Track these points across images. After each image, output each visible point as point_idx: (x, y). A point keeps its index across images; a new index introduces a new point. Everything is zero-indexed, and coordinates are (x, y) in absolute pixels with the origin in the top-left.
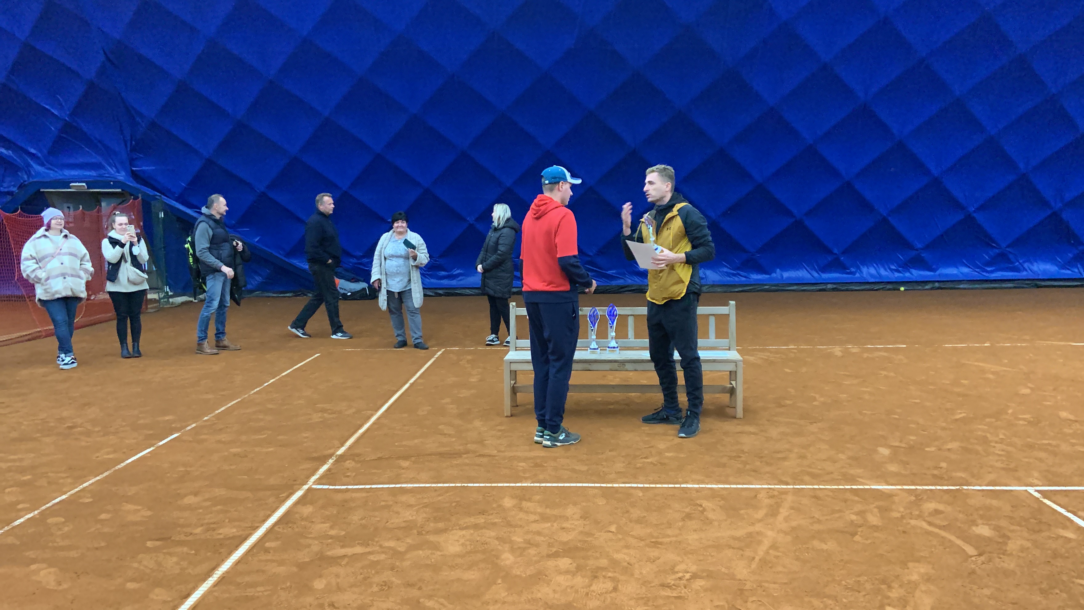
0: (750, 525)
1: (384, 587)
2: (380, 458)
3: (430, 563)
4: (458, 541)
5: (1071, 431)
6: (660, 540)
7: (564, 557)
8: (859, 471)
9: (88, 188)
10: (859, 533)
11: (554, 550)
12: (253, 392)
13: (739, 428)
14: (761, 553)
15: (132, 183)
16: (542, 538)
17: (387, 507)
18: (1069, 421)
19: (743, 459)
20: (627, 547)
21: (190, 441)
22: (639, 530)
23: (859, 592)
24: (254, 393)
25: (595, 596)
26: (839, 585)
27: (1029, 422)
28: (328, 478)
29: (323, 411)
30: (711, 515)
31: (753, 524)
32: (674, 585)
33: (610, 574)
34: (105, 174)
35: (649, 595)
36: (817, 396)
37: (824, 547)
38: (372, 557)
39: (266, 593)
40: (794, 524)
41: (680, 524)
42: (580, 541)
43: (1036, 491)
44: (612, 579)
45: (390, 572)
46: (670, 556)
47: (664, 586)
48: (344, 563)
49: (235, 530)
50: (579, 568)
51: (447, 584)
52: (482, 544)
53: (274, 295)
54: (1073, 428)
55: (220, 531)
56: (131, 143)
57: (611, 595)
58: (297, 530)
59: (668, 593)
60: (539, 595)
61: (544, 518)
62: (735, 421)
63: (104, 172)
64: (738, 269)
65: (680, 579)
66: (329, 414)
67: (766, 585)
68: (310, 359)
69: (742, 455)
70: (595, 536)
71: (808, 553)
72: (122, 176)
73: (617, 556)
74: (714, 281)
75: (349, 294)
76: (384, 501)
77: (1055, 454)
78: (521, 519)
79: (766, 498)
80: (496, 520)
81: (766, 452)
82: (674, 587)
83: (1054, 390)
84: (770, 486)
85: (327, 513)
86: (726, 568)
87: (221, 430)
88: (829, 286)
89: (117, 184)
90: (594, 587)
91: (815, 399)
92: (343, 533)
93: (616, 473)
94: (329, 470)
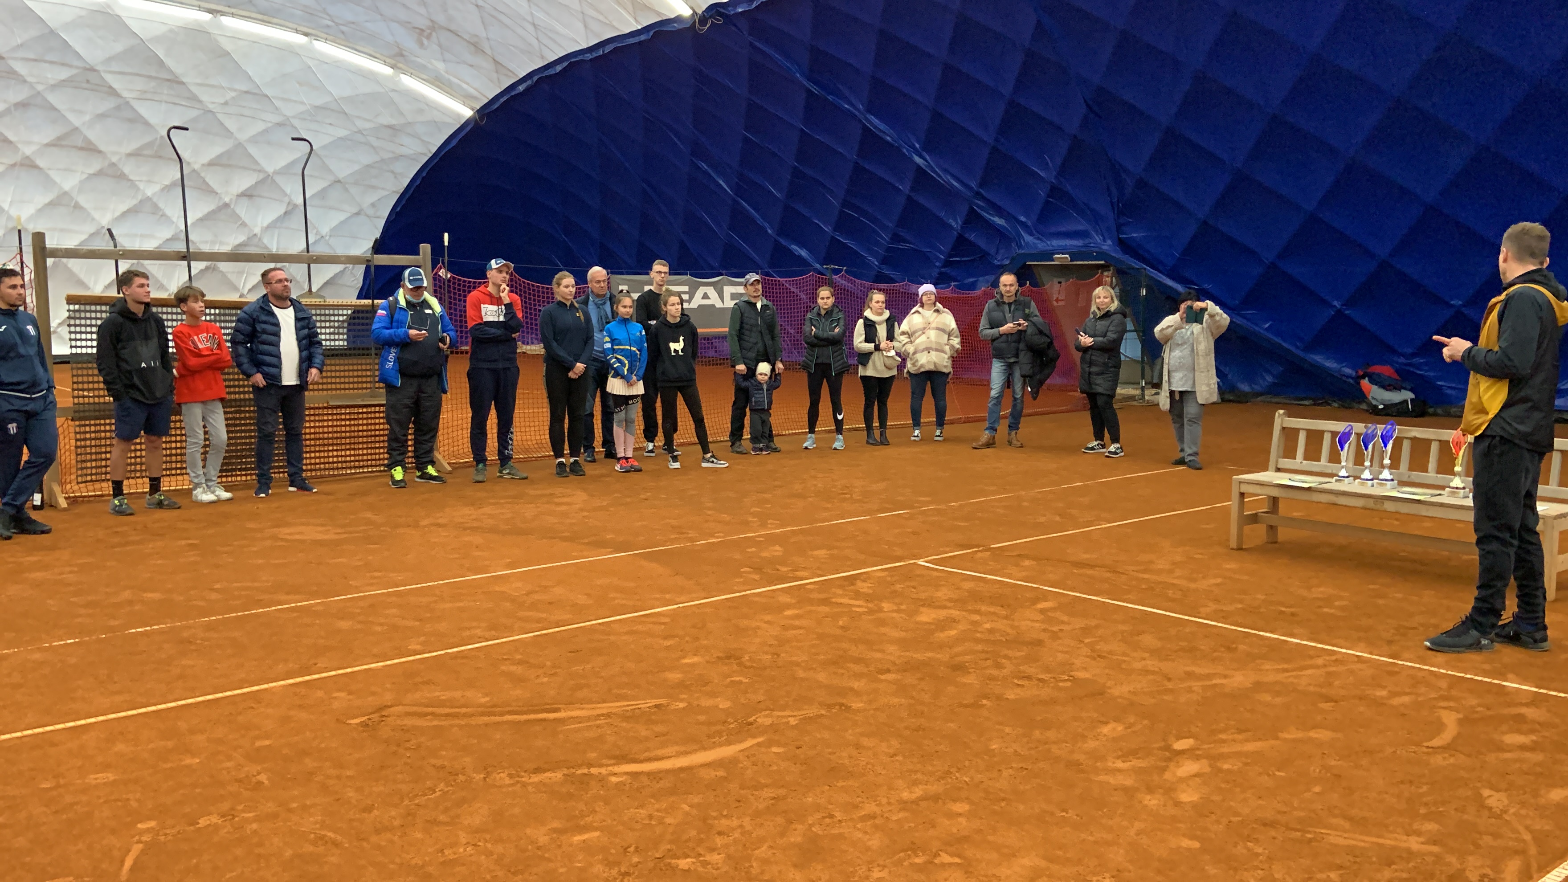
2: (1017, 556)
9: (1072, 261)
15: (1118, 255)
17: (940, 586)
21: (903, 518)
24: (1037, 492)
28: (943, 559)
29: (1063, 515)
34: (1091, 243)
40: (1289, 680)
48: (832, 606)
53: (1287, 401)
55: (797, 573)
56: (1118, 205)
66: (1062, 518)
68: (1163, 471)
72: (1107, 246)
75: (1381, 407)
80: (1002, 612)
89: (1101, 255)
94: (957, 555)
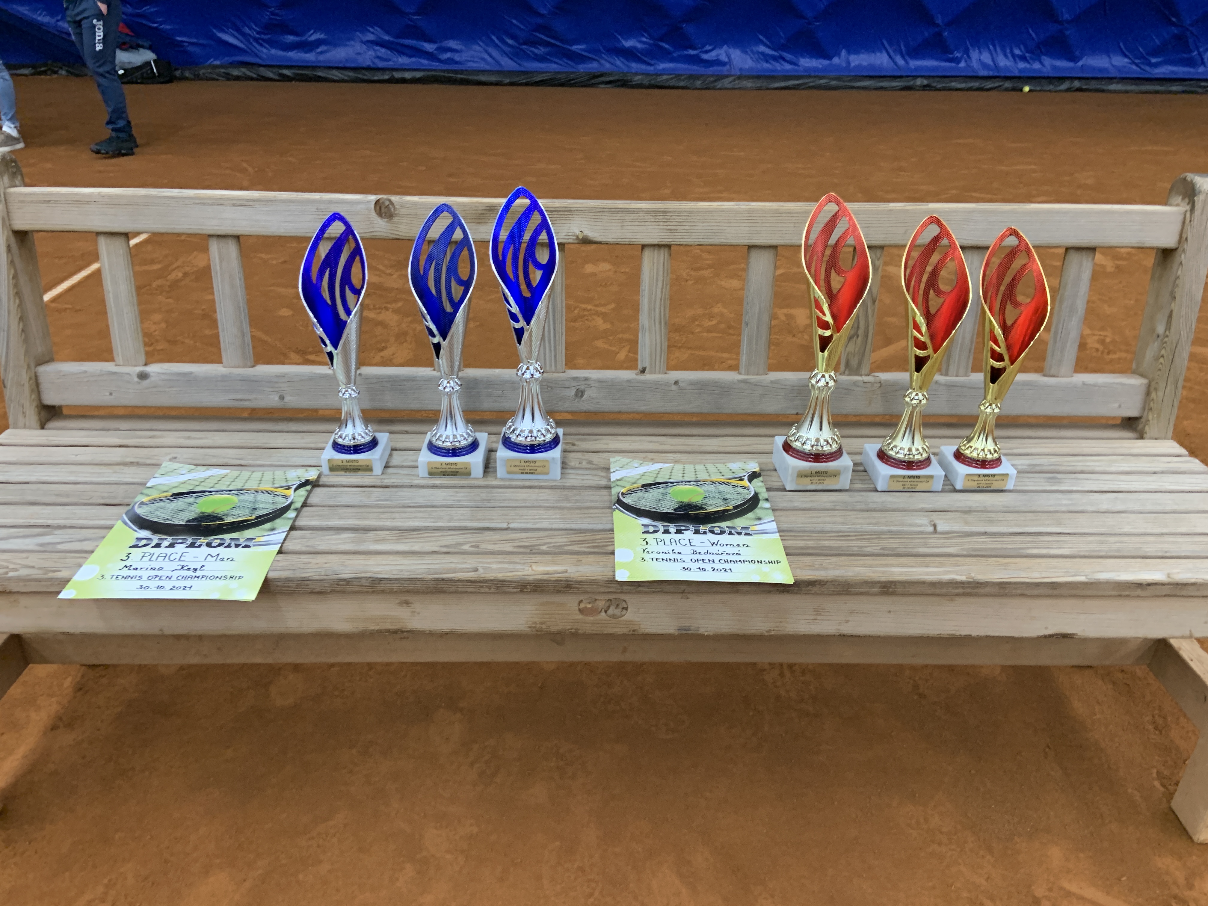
64: (783, 48)
74: (741, 69)
88: (919, 82)
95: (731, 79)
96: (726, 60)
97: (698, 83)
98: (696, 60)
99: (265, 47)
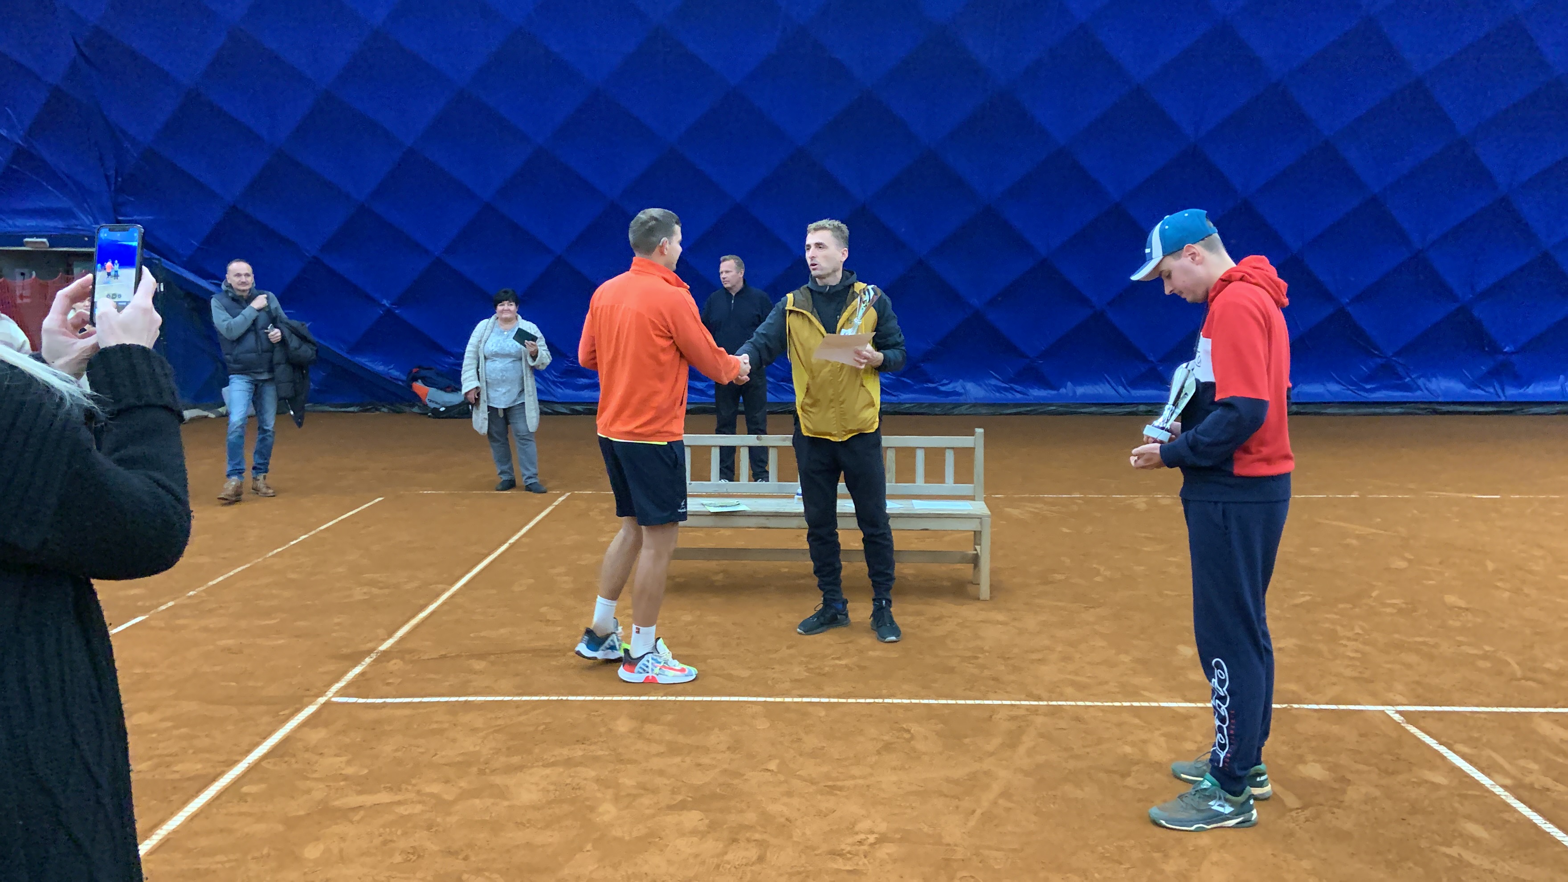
0: (975, 761)
1: (411, 856)
2: (443, 657)
3: (488, 818)
4: (537, 784)
5: (1458, 624)
6: (839, 783)
7: (692, 809)
8: (1146, 680)
9: (51, 246)
10: (1133, 774)
11: (680, 798)
12: (270, 554)
13: (983, 615)
14: (985, 804)
16: (666, 781)
17: (441, 732)
18: (1456, 609)
19: (980, 661)
20: (789, 794)
21: (161, 629)
22: (810, 768)
23: (1121, 864)
24: (273, 556)
25: (730, 868)
26: (1093, 852)
27: (1401, 611)
28: (359, 686)
29: (372, 583)
30: (920, 746)
31: (981, 759)
32: (849, 852)
33: (757, 836)
34: (77, 225)
35: (810, 868)
36: (1102, 569)
37: (1079, 794)
38: (402, 810)
39: (227, 865)
40: (1040, 759)
41: (874, 759)
42: (720, 785)
43: (1397, 712)
44: (760, 843)
45: (425, 832)
46: (852, 808)
47: (836, 854)
48: (357, 818)
49: (199, 766)
50: (713, 826)
51: (508, 851)
52: (573, 789)
53: (332, 409)
54: (1461, 619)
55: (175, 769)
56: (116, 180)
57: (753, 868)
58: (295, 766)
59: (840, 864)
60: (646, 868)
61: (673, 749)
62: (979, 605)
63: (74, 222)
64: (1011, 381)
65: (860, 843)
66: (381, 588)
67: (986, 852)
68: (366, 505)
69: (980, 655)
70: (745, 777)
71: (1054, 803)
73: (773, 808)
74: (976, 399)
75: (442, 409)
76: (437, 722)
77: (1431, 658)
78: (639, 750)
79: (1005, 720)
80: (600, 753)
81: (1016, 650)
82: (849, 856)
83: (1441, 563)
84: (1013, 702)
85: (347, 740)
86: (930, 826)
87: (210, 611)
88: (1142, 408)
90: (729, 857)
91: (1098, 573)
92: (366, 771)
93: (791, 681)
94: (362, 674)
95: (966, 406)
96: (962, 391)
97: (937, 410)
98: (935, 392)
99: (561, 389)
